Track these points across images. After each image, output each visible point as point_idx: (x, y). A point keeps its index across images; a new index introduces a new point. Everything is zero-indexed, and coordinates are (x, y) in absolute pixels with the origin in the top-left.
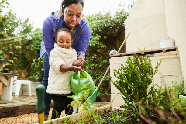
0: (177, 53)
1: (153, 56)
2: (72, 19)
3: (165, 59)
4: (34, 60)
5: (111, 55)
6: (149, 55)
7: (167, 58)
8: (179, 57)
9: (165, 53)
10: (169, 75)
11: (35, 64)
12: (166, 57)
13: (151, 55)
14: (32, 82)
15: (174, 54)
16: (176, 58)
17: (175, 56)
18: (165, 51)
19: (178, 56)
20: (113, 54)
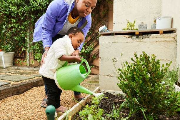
0: (175, 35)
1: (149, 37)
2: (88, 10)
3: (161, 41)
4: (4, 27)
5: (100, 32)
6: (144, 36)
7: (163, 41)
8: (176, 41)
9: (161, 35)
10: (163, 59)
11: (5, 32)
12: (162, 39)
13: (146, 36)
14: (4, 53)
15: (171, 36)
16: (174, 41)
17: (173, 39)
18: (163, 33)
19: (175, 39)
20: (103, 31)
